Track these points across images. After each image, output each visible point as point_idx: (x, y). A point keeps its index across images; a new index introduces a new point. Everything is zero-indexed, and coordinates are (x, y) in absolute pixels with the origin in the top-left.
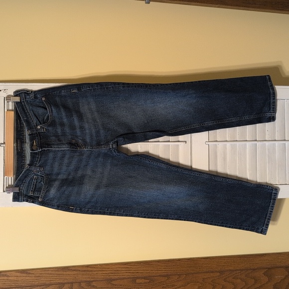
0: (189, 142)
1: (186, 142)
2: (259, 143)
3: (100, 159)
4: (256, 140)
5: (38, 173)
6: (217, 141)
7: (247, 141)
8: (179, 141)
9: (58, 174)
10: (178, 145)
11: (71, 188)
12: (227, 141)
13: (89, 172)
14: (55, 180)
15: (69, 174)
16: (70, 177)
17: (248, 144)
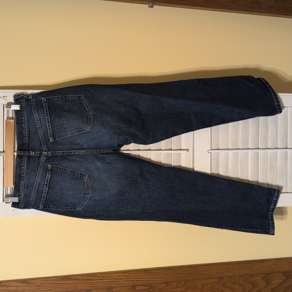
0: (191, 150)
1: (188, 150)
2: (262, 151)
4: (258, 148)
6: (219, 149)
7: (249, 149)
8: (181, 150)
10: (180, 154)
12: (229, 149)
17: (250, 152)
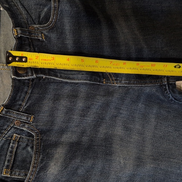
3: (141, 105)
5: (24, 126)
9: (62, 132)
11: (89, 163)
13: (119, 131)
14: (56, 145)
15: (83, 133)
16: (85, 139)
